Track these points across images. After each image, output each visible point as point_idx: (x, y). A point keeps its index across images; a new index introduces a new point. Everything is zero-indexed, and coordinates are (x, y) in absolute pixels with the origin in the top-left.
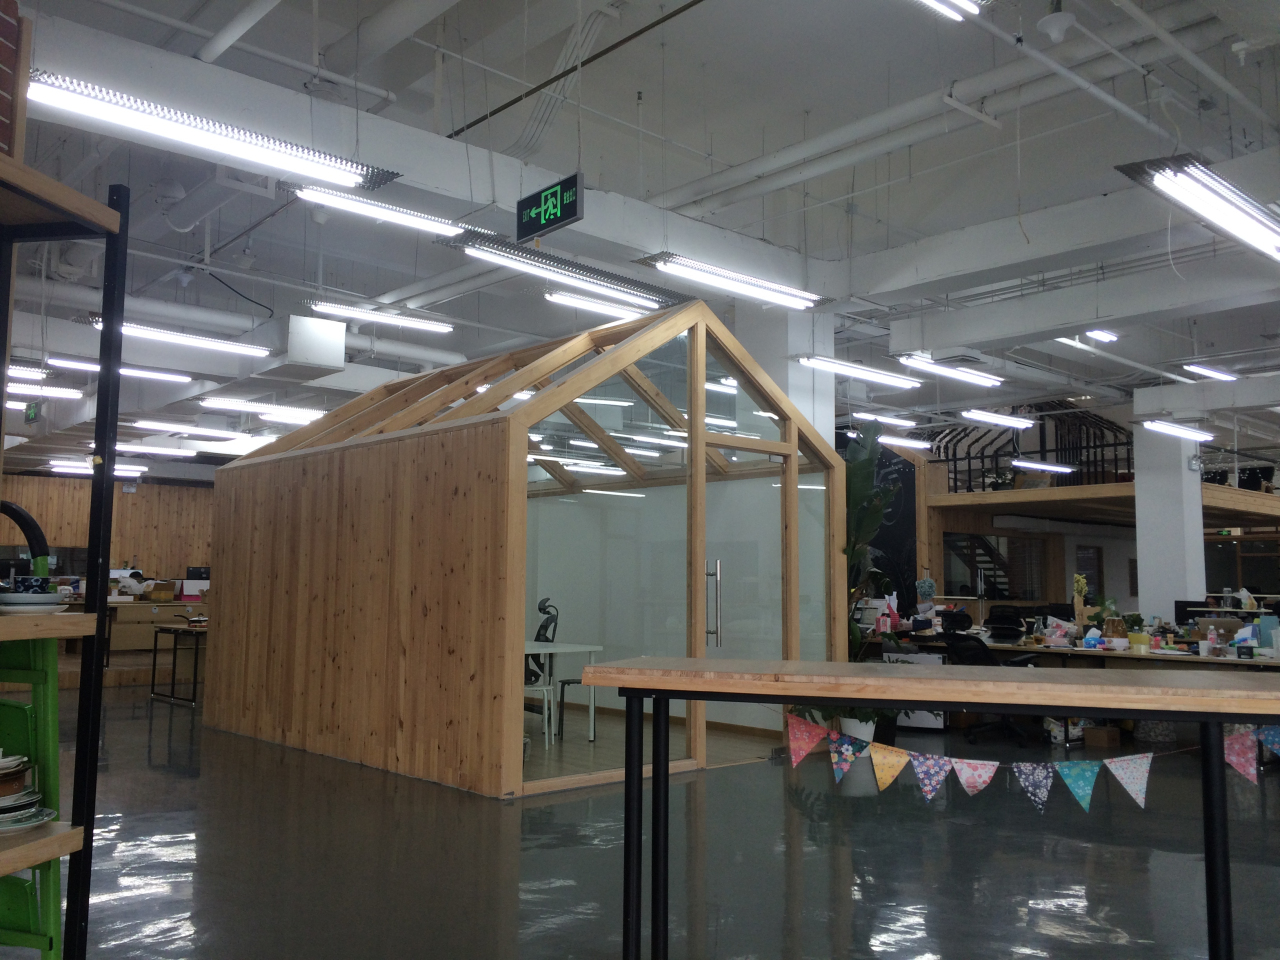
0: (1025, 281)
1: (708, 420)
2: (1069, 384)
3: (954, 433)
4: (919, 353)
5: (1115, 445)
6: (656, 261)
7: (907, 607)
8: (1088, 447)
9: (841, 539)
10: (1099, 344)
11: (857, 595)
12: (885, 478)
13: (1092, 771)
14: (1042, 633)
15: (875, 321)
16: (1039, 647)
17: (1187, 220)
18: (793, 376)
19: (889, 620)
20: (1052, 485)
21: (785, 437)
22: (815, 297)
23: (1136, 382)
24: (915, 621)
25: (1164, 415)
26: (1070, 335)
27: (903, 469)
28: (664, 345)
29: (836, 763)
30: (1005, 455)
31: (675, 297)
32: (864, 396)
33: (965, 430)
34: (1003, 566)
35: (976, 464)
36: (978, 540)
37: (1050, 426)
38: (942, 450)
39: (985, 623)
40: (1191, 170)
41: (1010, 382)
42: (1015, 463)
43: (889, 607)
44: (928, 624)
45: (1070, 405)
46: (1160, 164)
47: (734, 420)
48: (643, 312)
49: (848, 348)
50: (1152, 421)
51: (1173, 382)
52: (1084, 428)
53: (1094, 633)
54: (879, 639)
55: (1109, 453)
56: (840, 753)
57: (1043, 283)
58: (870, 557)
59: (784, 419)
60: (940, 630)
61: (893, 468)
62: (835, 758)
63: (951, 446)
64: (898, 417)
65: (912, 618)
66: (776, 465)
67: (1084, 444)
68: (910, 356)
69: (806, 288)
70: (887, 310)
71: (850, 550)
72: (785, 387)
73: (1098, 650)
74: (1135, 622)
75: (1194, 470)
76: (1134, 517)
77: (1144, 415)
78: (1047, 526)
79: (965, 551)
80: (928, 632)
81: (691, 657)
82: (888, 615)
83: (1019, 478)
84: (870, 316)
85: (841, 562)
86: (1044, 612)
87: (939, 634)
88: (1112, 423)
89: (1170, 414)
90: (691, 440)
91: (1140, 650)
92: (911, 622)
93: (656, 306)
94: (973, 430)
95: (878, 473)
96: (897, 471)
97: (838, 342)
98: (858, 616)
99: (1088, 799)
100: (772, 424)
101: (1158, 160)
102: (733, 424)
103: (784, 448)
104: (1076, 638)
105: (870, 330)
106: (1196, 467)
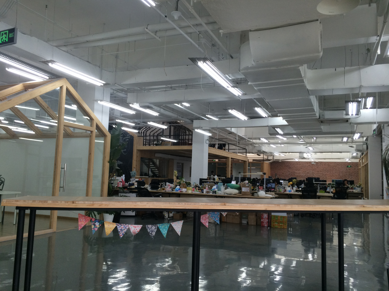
0: (167, 86)
1: (65, 117)
2: (177, 117)
3: (146, 128)
4: (135, 103)
5: (189, 135)
6: (49, 62)
7: (127, 179)
8: (182, 135)
9: (108, 158)
10: (185, 107)
11: (112, 176)
12: (125, 140)
13: (167, 226)
14: (164, 187)
15: (123, 92)
16: (163, 191)
17: (206, 76)
18: (96, 106)
19: (121, 183)
20: (171, 145)
21: (91, 125)
22: (104, 82)
23: (194, 118)
24: (129, 184)
25: (200, 128)
26: (178, 103)
27: (130, 138)
28: (50, 91)
29: (93, 228)
30: (160, 136)
31: (55, 76)
32: (119, 115)
33: (149, 127)
34: (157, 168)
35: (152, 138)
36: (151, 160)
37: (172, 128)
38: (142, 133)
39: (150, 184)
40: (207, 62)
41: (161, 114)
42: (162, 138)
43: (122, 179)
44: (133, 184)
45: (178, 123)
46: (200, 59)
47: (75, 118)
48: (44, 79)
49: (114, 99)
50: (197, 129)
51: (203, 119)
52: (181, 130)
53: (178, 187)
54: (118, 189)
55: (187, 137)
56: (95, 225)
57: (171, 88)
58: (117, 164)
59: (91, 119)
60: (136, 186)
61: (127, 137)
62: (93, 226)
63: (145, 132)
64: (130, 122)
65: (129, 183)
66: (88, 134)
67: (181, 134)
68: (133, 104)
69: (101, 79)
70: (126, 89)
71: (111, 162)
72: (93, 109)
73: (179, 192)
74: (189, 184)
75: (207, 143)
76: (192, 155)
77: (196, 127)
78: (170, 157)
79: (147, 163)
80: (133, 187)
81: (53, 196)
82: (121, 182)
83: (163, 142)
84: (122, 90)
85: (107, 165)
86: (165, 181)
87: (136, 188)
88: (189, 129)
89: (202, 128)
90: (59, 123)
91: (189, 192)
92: (128, 184)
93: (48, 78)
94: (152, 128)
95: (123, 138)
96: (129, 138)
97: (111, 97)
98: (112, 182)
99: (166, 234)
100: (88, 121)
101: (199, 58)
102: (75, 119)
103: (91, 129)
104: (173, 189)
105: (122, 95)
106: (207, 142)
